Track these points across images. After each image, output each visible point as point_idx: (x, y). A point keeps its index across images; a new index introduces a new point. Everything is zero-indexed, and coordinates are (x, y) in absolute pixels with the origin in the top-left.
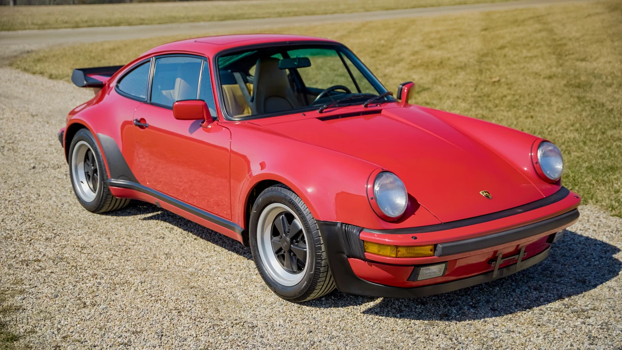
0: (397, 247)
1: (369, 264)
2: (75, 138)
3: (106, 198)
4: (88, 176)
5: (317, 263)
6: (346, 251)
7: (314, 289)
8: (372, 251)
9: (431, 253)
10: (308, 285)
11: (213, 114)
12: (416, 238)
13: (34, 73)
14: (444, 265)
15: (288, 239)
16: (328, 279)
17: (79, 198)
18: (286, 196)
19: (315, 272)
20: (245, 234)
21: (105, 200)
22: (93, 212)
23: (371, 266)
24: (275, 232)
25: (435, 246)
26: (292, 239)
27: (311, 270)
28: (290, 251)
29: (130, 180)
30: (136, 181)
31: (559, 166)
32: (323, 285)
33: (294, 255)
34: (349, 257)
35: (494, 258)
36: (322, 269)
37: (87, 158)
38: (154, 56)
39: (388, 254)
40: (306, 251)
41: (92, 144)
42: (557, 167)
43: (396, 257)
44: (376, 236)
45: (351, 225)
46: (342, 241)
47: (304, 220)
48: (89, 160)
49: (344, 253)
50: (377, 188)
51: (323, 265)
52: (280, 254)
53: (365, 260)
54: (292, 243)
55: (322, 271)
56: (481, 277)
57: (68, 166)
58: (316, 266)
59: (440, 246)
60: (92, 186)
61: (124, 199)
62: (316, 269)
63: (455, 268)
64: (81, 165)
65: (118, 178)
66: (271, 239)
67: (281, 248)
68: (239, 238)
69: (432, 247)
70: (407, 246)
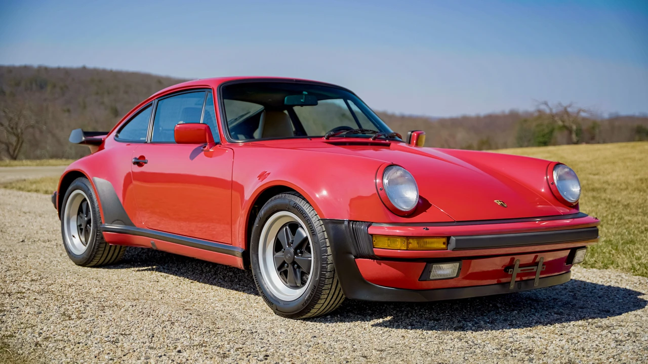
0: (408, 237)
1: (377, 262)
2: (70, 188)
3: (99, 247)
4: (80, 229)
5: (322, 268)
6: (353, 251)
7: (319, 298)
8: (382, 247)
9: (444, 246)
10: (312, 295)
11: (216, 140)
12: (427, 229)
13: (29, 191)
14: (457, 265)
15: (292, 250)
16: (334, 287)
17: (69, 252)
18: (290, 201)
19: (320, 277)
20: (246, 255)
21: (97, 249)
22: (84, 265)
23: (381, 265)
24: (278, 247)
25: (448, 238)
26: (296, 250)
27: (316, 276)
28: (294, 263)
29: (125, 224)
30: (132, 225)
31: (576, 189)
32: (329, 294)
33: (299, 267)
34: (356, 257)
35: (511, 266)
36: (328, 274)
37: (80, 210)
38: (156, 99)
39: (399, 247)
40: (311, 260)
41: (87, 191)
42: (573, 190)
43: (407, 250)
44: (386, 229)
45: (359, 221)
46: (350, 241)
47: (309, 222)
48: (82, 213)
49: (351, 253)
50: (386, 181)
51: (328, 270)
52: (282, 270)
53: (373, 257)
54: (296, 253)
55: (327, 277)
56: (497, 287)
57: (60, 222)
58: (321, 271)
59: (453, 239)
60: (83, 239)
61: (118, 246)
62: (321, 274)
64: (74, 218)
65: (112, 223)
66: (274, 255)
67: (284, 263)
68: (239, 263)
69: (444, 240)
70: (418, 237)
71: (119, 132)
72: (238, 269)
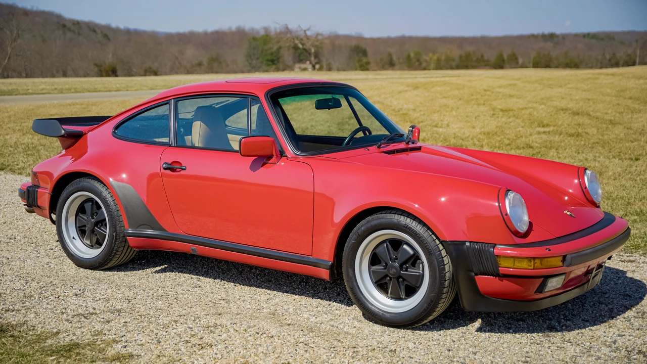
0: (534, 258)
1: (499, 280)
5: (441, 284)
6: (475, 268)
8: (506, 266)
9: (560, 264)
10: (428, 308)
12: (550, 250)
14: (564, 276)
15: (397, 265)
18: (400, 221)
23: (502, 281)
25: (564, 257)
26: (402, 265)
28: (399, 277)
29: (155, 229)
30: (163, 229)
31: (601, 191)
33: (405, 281)
34: (476, 275)
37: (80, 211)
38: (173, 99)
39: (524, 266)
42: (599, 192)
43: (533, 269)
45: (480, 243)
46: (471, 260)
47: (425, 242)
49: (472, 271)
50: (508, 205)
51: (446, 286)
53: (497, 275)
55: (445, 292)
58: (439, 287)
59: (568, 257)
62: (439, 290)
63: (569, 278)
64: (72, 220)
65: (138, 227)
67: (387, 276)
68: (325, 274)
69: (561, 258)
70: (541, 258)
71: (117, 127)
72: (324, 280)
